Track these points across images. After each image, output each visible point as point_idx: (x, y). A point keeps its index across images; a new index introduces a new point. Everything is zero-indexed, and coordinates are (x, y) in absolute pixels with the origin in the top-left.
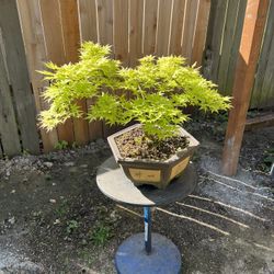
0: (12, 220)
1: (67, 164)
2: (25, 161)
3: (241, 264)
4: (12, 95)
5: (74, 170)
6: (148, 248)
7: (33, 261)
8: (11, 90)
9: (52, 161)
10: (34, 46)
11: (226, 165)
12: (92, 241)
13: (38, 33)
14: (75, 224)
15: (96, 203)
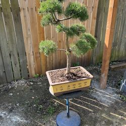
0: (18, 105)
1: (39, 83)
2: (22, 82)
3: (104, 123)
4: (18, 56)
5: (41, 86)
6: (68, 116)
7: (26, 119)
8: (18, 55)
9: (33, 82)
10: (27, 38)
11: (102, 85)
12: (48, 113)
13: (29, 33)
14: (41, 106)
15: (49, 99)
